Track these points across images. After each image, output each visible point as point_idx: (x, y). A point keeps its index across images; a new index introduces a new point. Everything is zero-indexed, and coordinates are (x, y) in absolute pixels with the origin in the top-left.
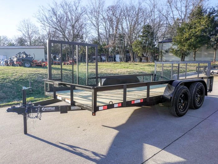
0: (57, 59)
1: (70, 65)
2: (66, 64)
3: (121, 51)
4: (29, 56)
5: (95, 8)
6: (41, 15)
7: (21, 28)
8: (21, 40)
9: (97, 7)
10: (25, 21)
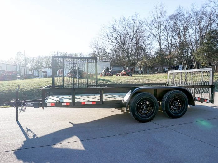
0: (110, 71)
1: (121, 76)
2: (118, 75)
3: (183, 61)
4: (80, 69)
5: (157, 19)
6: (103, 32)
7: (92, 44)
8: (94, 55)
9: (158, 18)
10: (95, 38)
